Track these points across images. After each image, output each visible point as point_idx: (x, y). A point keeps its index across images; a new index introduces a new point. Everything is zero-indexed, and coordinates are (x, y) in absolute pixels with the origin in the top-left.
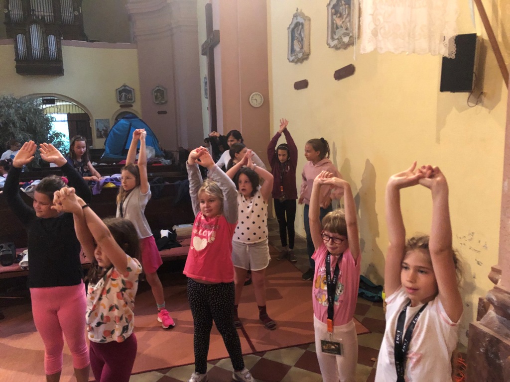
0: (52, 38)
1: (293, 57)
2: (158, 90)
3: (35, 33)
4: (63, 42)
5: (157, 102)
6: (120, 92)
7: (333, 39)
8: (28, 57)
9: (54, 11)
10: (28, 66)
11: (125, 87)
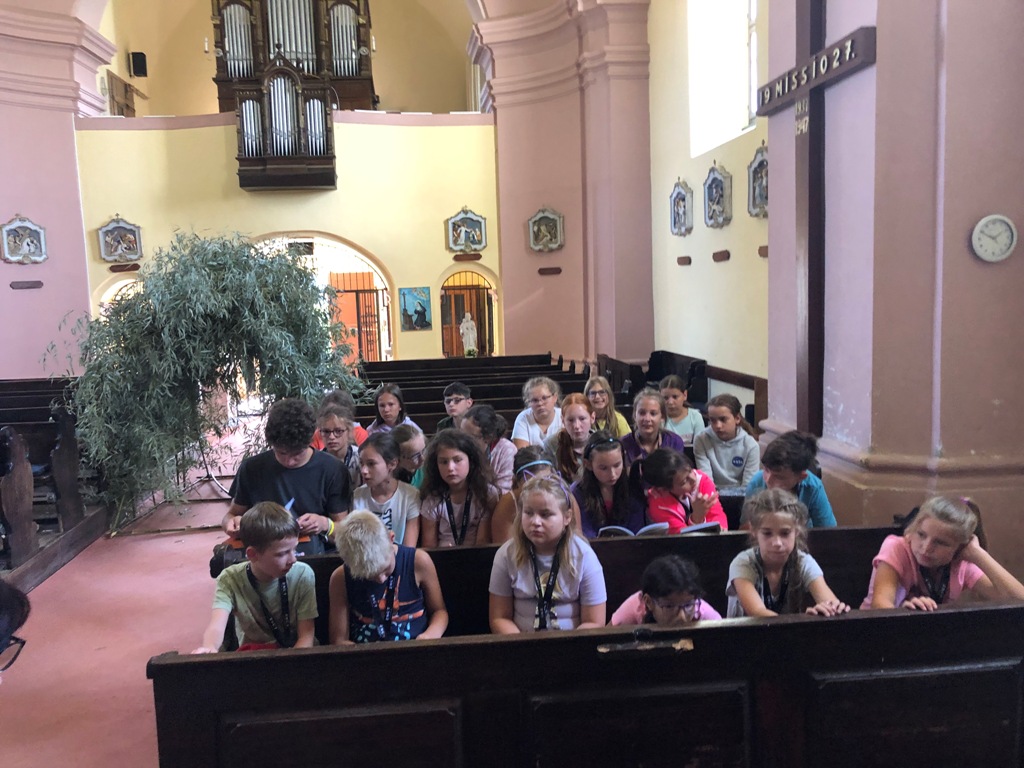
0: (315, 107)
4: (337, 114)
5: (537, 248)
6: (456, 226)
8: (265, 150)
9: (318, 49)
10: (264, 170)
11: (466, 213)
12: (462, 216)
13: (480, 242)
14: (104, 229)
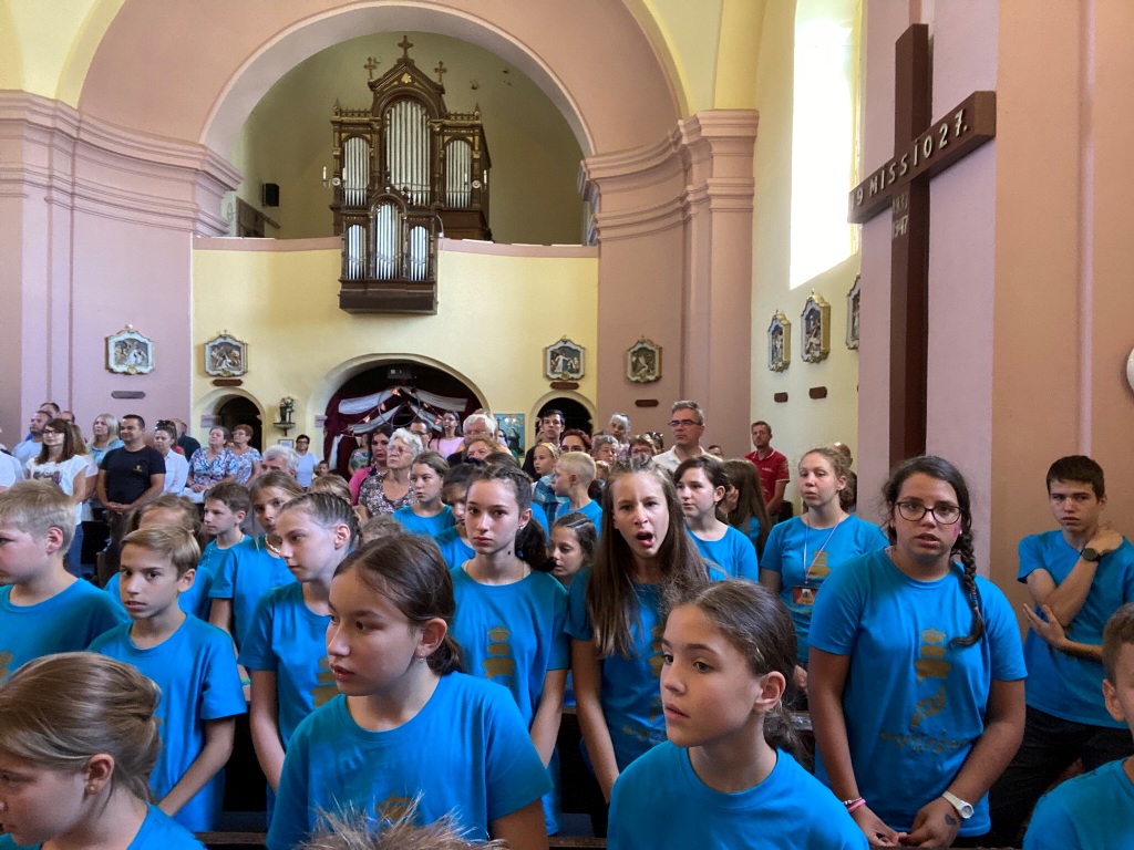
0: (420, 234)
2: (640, 349)
4: (443, 241)
5: (634, 379)
6: (554, 355)
8: (368, 274)
9: (433, 182)
10: (365, 293)
11: (565, 342)
12: (561, 344)
13: (577, 371)
14: (211, 344)
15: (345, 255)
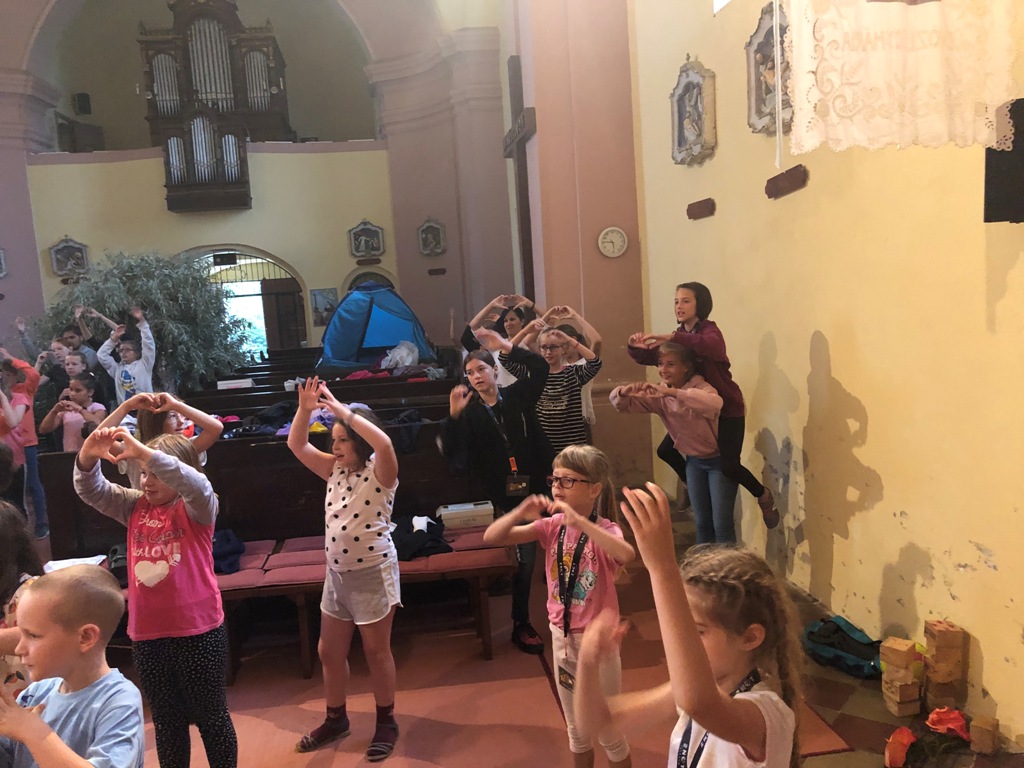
0: (230, 140)
1: (683, 155)
2: (428, 227)
3: (200, 131)
4: (250, 145)
5: (426, 252)
6: (357, 236)
7: (760, 113)
8: (189, 178)
9: (235, 89)
10: (188, 195)
11: (365, 223)
12: (362, 227)
13: (378, 249)
14: (55, 249)
15: (167, 163)
